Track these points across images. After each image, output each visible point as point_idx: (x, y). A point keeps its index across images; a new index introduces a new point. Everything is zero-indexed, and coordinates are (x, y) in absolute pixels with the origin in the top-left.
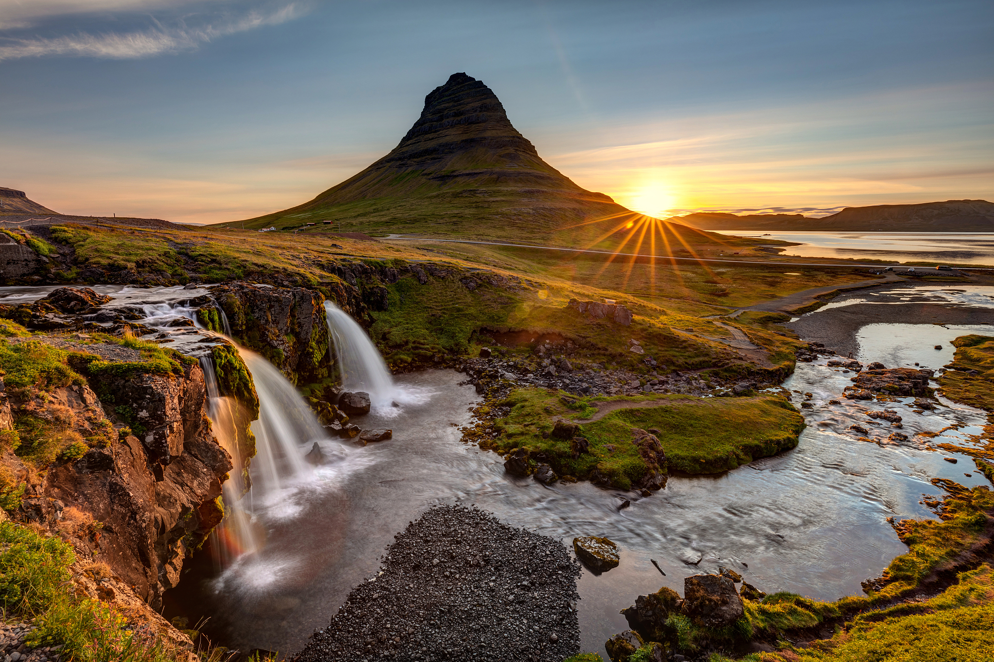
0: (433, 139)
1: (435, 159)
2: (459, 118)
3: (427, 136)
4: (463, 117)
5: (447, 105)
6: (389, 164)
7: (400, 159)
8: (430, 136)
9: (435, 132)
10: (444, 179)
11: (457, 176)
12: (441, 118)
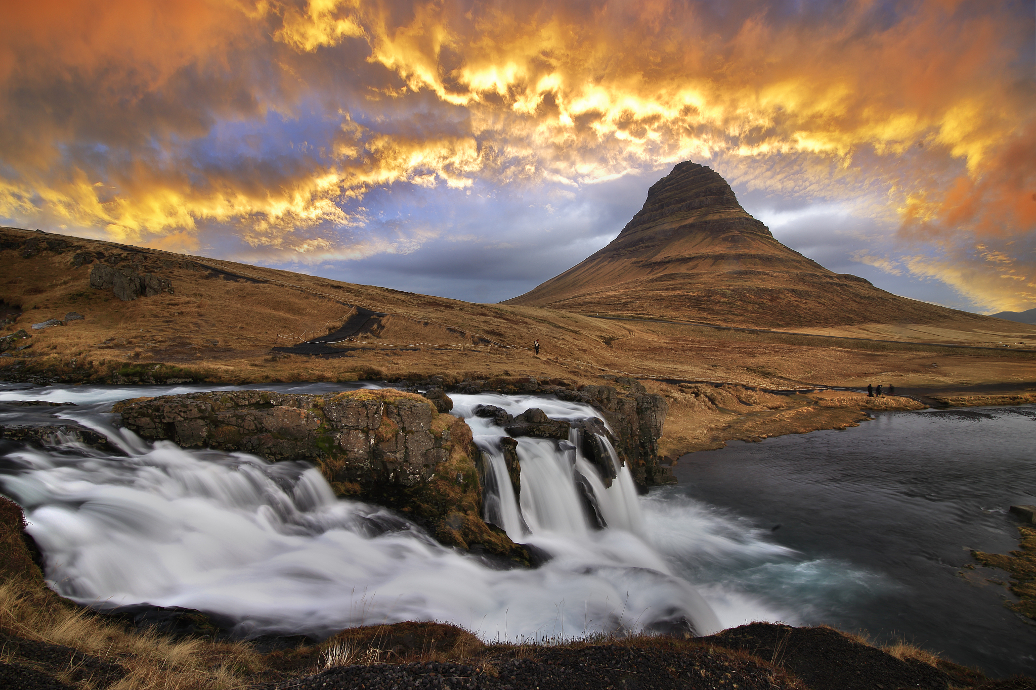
0: (650, 228)
1: (648, 247)
2: (680, 205)
3: (645, 225)
4: (684, 203)
5: (668, 194)
6: (604, 255)
7: (615, 249)
8: (648, 225)
9: (654, 220)
10: (652, 266)
11: (668, 262)
12: (662, 207)
